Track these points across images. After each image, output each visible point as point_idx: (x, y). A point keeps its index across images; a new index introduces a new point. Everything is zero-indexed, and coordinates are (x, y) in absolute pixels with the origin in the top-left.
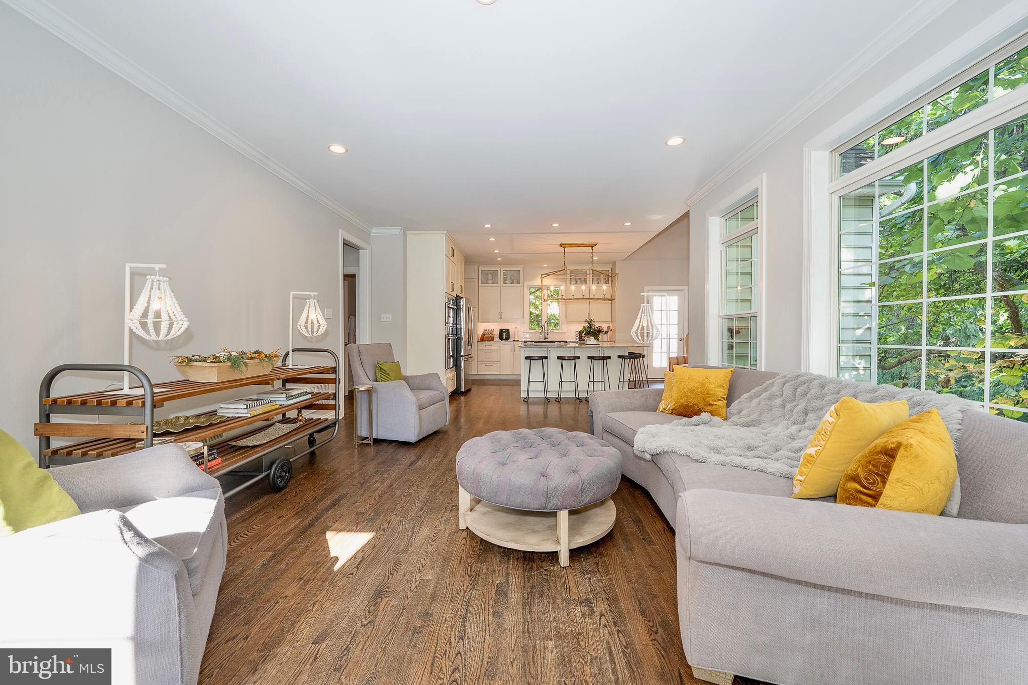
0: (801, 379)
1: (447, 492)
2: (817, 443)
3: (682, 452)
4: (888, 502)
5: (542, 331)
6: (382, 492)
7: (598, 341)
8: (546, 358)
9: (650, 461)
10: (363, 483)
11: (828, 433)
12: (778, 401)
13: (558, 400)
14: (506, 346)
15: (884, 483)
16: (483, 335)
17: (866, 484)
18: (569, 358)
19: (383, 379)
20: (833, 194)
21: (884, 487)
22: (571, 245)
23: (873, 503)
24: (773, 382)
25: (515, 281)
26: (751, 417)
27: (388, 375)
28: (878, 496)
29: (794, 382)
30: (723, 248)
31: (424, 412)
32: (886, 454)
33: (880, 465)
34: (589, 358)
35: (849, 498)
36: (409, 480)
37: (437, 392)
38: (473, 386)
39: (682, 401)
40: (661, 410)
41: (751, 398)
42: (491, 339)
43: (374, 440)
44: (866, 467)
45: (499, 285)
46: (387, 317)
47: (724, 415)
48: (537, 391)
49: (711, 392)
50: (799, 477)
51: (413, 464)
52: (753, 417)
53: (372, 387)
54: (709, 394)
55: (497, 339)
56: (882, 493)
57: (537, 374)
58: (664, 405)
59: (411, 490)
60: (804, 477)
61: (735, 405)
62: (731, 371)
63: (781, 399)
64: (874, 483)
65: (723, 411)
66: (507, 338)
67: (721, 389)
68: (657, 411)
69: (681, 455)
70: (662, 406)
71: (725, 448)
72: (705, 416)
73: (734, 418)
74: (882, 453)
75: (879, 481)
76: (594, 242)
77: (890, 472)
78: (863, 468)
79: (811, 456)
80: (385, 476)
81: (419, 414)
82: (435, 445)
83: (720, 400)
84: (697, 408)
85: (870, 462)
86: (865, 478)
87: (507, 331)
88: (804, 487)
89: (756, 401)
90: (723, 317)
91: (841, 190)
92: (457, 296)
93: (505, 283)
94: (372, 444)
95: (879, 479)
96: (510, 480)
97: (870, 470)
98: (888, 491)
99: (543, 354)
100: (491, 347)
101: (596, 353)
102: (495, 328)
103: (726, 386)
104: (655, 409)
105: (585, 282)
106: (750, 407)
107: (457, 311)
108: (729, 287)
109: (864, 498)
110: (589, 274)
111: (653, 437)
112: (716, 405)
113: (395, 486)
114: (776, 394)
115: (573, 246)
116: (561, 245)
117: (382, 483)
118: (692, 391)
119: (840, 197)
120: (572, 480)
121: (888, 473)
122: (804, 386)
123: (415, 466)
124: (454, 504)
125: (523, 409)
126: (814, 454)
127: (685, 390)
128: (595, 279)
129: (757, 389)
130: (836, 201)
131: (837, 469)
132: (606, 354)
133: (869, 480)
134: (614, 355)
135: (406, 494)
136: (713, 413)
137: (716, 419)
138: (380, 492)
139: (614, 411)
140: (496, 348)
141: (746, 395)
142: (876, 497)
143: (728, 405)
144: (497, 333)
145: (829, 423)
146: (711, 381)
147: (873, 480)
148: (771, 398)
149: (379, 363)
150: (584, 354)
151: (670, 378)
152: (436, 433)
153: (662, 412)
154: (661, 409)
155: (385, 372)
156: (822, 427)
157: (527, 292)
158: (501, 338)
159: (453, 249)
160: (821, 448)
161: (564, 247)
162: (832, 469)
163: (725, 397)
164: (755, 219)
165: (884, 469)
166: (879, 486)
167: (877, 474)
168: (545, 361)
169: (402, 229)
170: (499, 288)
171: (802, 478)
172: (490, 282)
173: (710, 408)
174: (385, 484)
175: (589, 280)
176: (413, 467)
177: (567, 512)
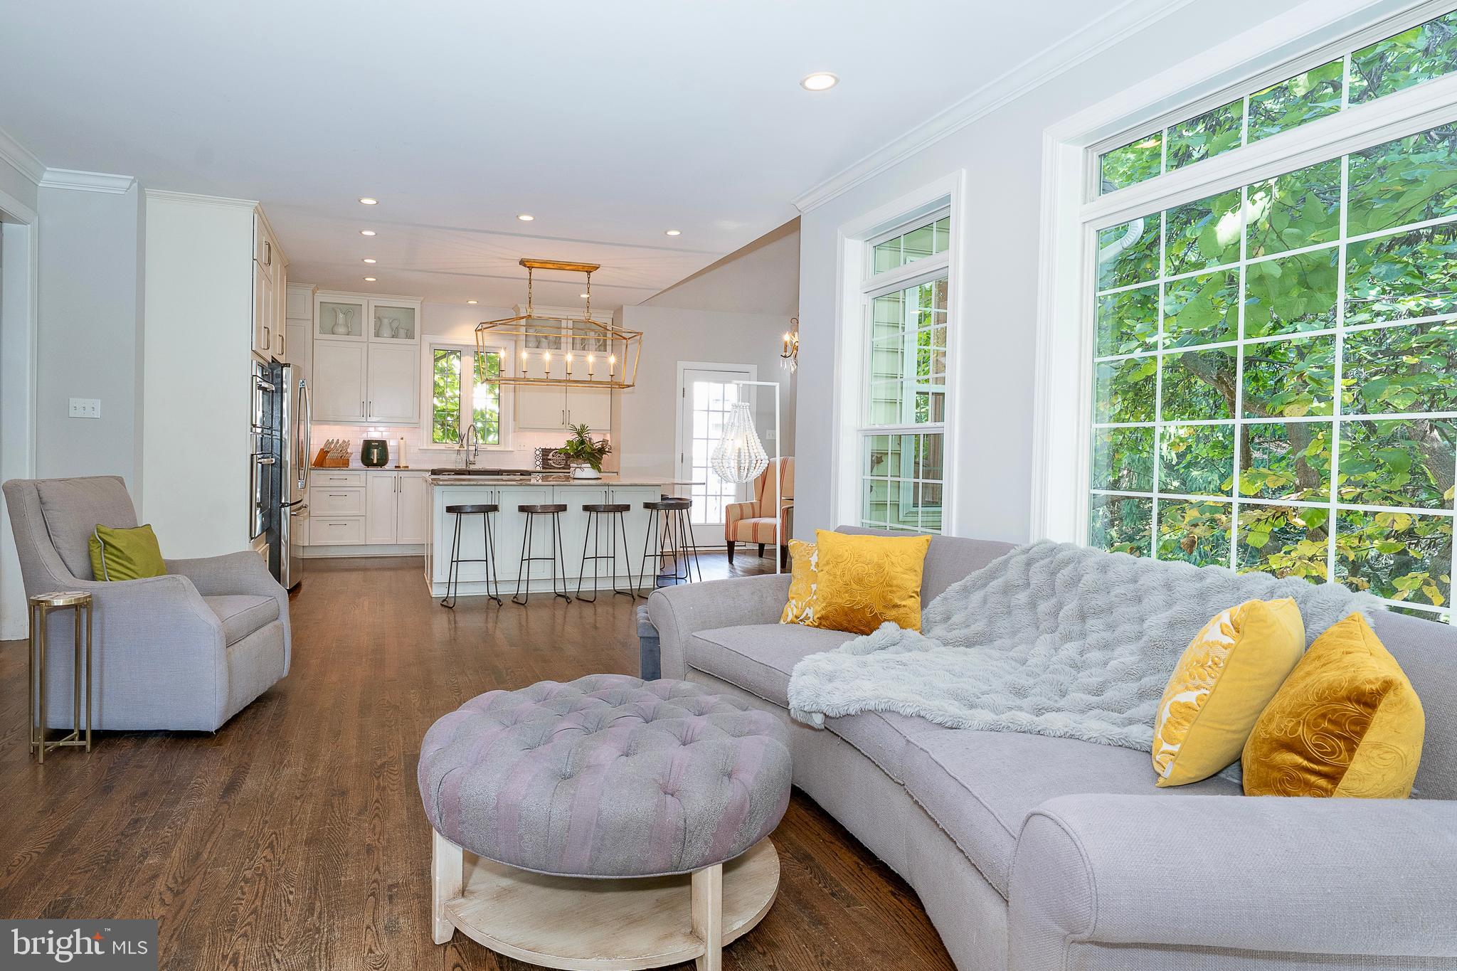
0: (1060, 556)
1: (358, 853)
2: (1198, 682)
3: (909, 711)
4: (1356, 785)
5: (462, 446)
6: (174, 877)
7: (599, 471)
8: (494, 508)
9: (822, 730)
10: (108, 862)
11: (1222, 665)
12: (1022, 597)
13: (519, 602)
14: (380, 480)
15: (1351, 751)
16: (324, 453)
17: (1316, 755)
18: (545, 510)
19: (113, 573)
20: (1087, 224)
21: (1351, 759)
22: (544, 264)
23: (1330, 786)
24: (1006, 562)
25: (402, 332)
26: (972, 626)
27: (130, 560)
28: (1338, 774)
29: (1047, 560)
30: (868, 300)
31: (238, 649)
32: (1358, 702)
33: (1346, 720)
34: (586, 508)
35: (1281, 781)
36: (240, 834)
37: (262, 600)
38: (306, 575)
39: (840, 601)
40: (789, 620)
41: (966, 591)
42: (343, 463)
43: (94, 733)
44: (1316, 725)
45: (364, 338)
46: (88, 407)
47: (919, 625)
48: (472, 582)
49: (895, 582)
50: (1166, 747)
51: (231, 788)
52: (979, 626)
53: (90, 597)
54: (891, 586)
55: (356, 462)
56: (1347, 769)
57: (472, 544)
58: (795, 610)
59: (259, 862)
60: (1179, 746)
61: (936, 603)
62: (927, 540)
63: (1028, 592)
64: (1333, 753)
65: (916, 617)
66: (383, 461)
67: (911, 576)
68: (782, 622)
69: (906, 717)
70: (791, 611)
71: (980, 695)
72: (888, 630)
73: (939, 631)
74: (1350, 701)
75: (1343, 747)
76: (594, 262)
77: (1365, 733)
78: (1308, 725)
79: (1188, 706)
80: (166, 832)
81: (228, 655)
82: (270, 732)
83: (912, 597)
84: (871, 612)
85: (1324, 716)
86: (1315, 745)
87: (382, 445)
88: (1179, 764)
89: (977, 597)
90: (866, 434)
91: (1102, 220)
92: (274, 360)
93: (377, 335)
94: (89, 747)
95: (1342, 745)
96: (600, 812)
97: (1326, 730)
98: (1357, 765)
99: (484, 500)
100: (343, 483)
101: (598, 499)
102: (352, 437)
103: (920, 570)
104: (774, 618)
105: (556, 344)
106: (966, 608)
107: (273, 395)
108: (876, 376)
109: (1313, 778)
110: (567, 328)
111: (830, 681)
112: (904, 606)
113: (205, 856)
114: (1016, 583)
115: (551, 266)
116: (522, 263)
117: (166, 851)
118: (859, 581)
119: (1099, 231)
120: (731, 794)
121: (1360, 734)
122: (1069, 568)
123: (241, 795)
124: (390, 882)
125: (441, 623)
126: (1195, 703)
127: (846, 578)
128: (578, 341)
129: (975, 574)
130: (1093, 237)
131: (1234, 728)
132: (619, 501)
133: (1323, 747)
134: (636, 502)
135: (249, 874)
136: (902, 623)
137: (911, 633)
138: (170, 879)
139: (705, 626)
140: (357, 484)
141: (956, 586)
142: (1334, 777)
143: (924, 605)
144: (356, 450)
145: (1223, 647)
146: (894, 559)
147: (1332, 747)
148: (1007, 590)
149: (103, 529)
150: (575, 501)
151: (803, 553)
152: (262, 701)
153: (792, 622)
154: (790, 617)
155: (119, 554)
156: (1208, 654)
157: (428, 358)
158: (367, 460)
159: (269, 247)
160: (1207, 692)
161: (530, 268)
162: (1227, 728)
163: (919, 590)
164: (934, 253)
165: (1353, 728)
166: (1342, 756)
167: (1339, 737)
168: (491, 515)
169: (133, 181)
170: (366, 344)
171: (1175, 749)
172: (341, 329)
173: (894, 613)
174: (175, 853)
175: (566, 342)
176: (238, 798)
177: (719, 867)
